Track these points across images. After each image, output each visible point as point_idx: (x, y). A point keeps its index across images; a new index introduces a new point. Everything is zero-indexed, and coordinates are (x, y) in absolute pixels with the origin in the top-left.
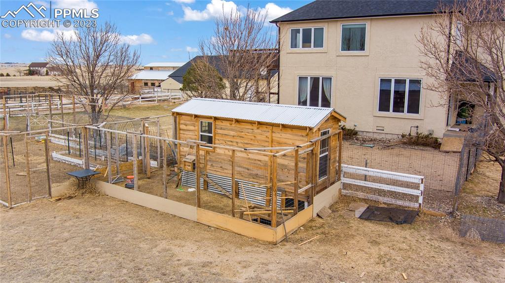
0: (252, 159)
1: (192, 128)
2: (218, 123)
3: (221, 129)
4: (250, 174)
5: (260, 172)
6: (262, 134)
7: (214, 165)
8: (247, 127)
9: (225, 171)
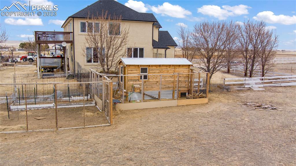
0: (167, 81)
1: (135, 72)
2: (151, 68)
3: (152, 70)
4: (166, 87)
5: (170, 86)
6: (171, 70)
7: (148, 87)
8: (165, 68)
9: (154, 88)
